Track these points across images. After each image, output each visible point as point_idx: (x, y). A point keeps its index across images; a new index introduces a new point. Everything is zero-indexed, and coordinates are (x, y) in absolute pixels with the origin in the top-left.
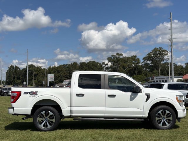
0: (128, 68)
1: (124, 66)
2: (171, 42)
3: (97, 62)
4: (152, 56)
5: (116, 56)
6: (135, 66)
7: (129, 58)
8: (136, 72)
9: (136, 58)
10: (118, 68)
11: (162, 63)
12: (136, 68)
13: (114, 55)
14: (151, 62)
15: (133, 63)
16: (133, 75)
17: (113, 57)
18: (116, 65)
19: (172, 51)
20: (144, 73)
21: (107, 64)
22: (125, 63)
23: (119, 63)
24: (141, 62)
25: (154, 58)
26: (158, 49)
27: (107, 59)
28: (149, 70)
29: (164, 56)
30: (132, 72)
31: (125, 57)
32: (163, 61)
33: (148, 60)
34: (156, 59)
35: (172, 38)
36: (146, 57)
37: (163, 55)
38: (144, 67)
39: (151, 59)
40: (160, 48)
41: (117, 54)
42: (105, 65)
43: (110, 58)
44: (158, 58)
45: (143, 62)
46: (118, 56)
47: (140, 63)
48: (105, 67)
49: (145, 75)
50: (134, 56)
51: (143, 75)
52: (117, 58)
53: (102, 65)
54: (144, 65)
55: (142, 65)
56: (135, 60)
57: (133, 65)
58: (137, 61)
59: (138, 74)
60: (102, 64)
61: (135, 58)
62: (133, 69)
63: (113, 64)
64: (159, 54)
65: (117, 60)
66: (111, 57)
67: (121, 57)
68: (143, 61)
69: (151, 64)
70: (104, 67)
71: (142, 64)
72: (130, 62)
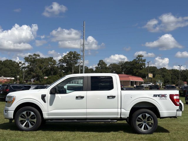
0: (44, 69)
1: (40, 66)
2: (83, 48)
3: (14, 61)
4: (67, 58)
5: (33, 56)
6: (51, 67)
7: (46, 59)
8: (52, 73)
9: (53, 60)
10: (35, 68)
11: (75, 65)
12: (52, 69)
13: (31, 56)
14: (66, 64)
15: (50, 64)
16: (49, 75)
17: (30, 57)
18: (33, 65)
19: (84, 55)
20: (59, 74)
21: (24, 64)
22: (41, 63)
23: (36, 64)
24: (57, 64)
25: (69, 60)
26: (73, 52)
27: (24, 59)
28: (64, 71)
29: (78, 60)
30: (48, 72)
31: (42, 58)
32: (77, 64)
33: (63, 62)
34: (70, 61)
35: (84, 44)
36: (61, 59)
37: (77, 58)
38: (59, 69)
39: (66, 62)
40: (75, 52)
41: (35, 55)
42: (21, 65)
43: (27, 58)
44: (72, 61)
45: (58, 64)
46: (35, 57)
47: (55, 64)
48: (22, 66)
49: (60, 76)
50: (50, 57)
51: (59, 75)
52: (34, 58)
53: (19, 65)
54: (59, 67)
55: (57, 67)
56: (51, 61)
57: (50, 66)
58: (53, 62)
59: (53, 75)
60: (19, 63)
61: (51, 60)
62: (49, 70)
63: (30, 64)
64: (74, 57)
65: (34, 61)
66: (28, 56)
67: (38, 58)
68: (59, 62)
69: (66, 66)
70: (20, 66)
71: (58, 65)
72: (47, 63)
